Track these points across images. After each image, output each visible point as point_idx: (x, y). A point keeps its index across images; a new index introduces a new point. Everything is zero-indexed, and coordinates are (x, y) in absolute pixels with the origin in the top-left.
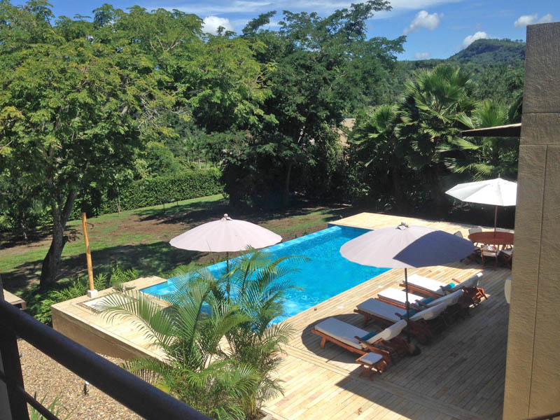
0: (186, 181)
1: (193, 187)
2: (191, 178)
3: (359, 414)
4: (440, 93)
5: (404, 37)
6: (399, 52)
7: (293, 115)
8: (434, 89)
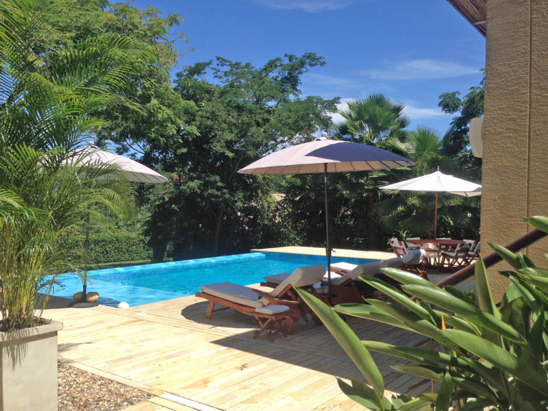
0: (110, 242)
1: (119, 250)
2: (117, 240)
3: (242, 369)
4: (372, 122)
5: (338, 98)
6: (334, 112)
7: (222, 150)
8: (366, 117)
